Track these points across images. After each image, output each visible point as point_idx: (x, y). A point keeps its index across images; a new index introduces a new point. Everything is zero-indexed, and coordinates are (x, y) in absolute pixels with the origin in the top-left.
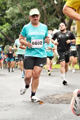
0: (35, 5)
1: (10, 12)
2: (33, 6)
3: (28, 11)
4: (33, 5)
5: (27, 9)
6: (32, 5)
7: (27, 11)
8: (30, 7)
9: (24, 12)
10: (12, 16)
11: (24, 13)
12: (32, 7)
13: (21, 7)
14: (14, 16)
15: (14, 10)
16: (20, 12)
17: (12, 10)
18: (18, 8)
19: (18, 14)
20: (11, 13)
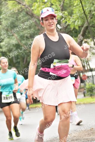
1: (6, 43)
3: (27, 40)
6: (30, 32)
8: (29, 35)
10: (8, 49)
11: (23, 43)
13: (18, 36)
14: (11, 47)
15: (10, 40)
16: (17, 43)
17: (8, 41)
18: (14, 38)
19: (15, 45)
20: (6, 45)
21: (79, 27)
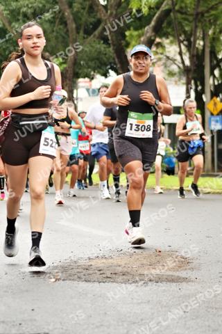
0: (44, 6)
2: (37, 9)
4: (39, 7)
5: (20, 17)
7: (21, 21)
9: (13, 24)
12: (35, 10)
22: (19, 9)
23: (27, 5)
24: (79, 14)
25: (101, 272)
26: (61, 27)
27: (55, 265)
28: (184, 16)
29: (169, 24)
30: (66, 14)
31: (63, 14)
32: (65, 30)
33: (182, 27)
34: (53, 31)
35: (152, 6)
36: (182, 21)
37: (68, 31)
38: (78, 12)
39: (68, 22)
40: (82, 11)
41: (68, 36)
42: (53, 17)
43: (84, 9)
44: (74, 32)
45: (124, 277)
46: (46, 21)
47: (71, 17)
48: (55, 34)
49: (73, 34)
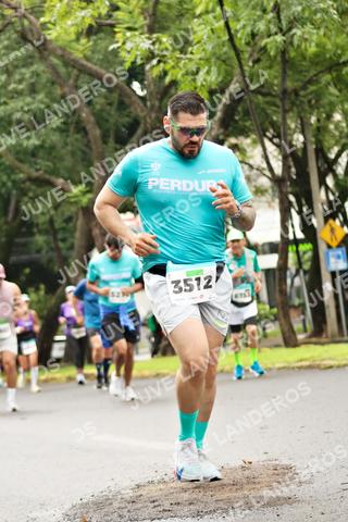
21: (212, 93)
22: (10, 115)
23: (22, 108)
24: (104, 114)
25: (156, 504)
26: (78, 136)
27: (85, 501)
28: (268, 99)
29: (247, 113)
30: (84, 115)
31: (79, 116)
32: (85, 141)
33: (267, 116)
34: (66, 144)
35: (214, 87)
36: (266, 106)
37: (89, 141)
38: (102, 110)
39: (88, 127)
40: (108, 107)
41: (91, 148)
42: (64, 123)
43: (110, 104)
44: (100, 142)
45: (192, 507)
46: (54, 130)
47: (92, 119)
48: (69, 148)
49: (97, 146)
